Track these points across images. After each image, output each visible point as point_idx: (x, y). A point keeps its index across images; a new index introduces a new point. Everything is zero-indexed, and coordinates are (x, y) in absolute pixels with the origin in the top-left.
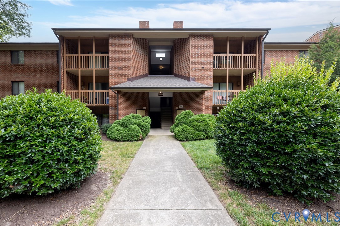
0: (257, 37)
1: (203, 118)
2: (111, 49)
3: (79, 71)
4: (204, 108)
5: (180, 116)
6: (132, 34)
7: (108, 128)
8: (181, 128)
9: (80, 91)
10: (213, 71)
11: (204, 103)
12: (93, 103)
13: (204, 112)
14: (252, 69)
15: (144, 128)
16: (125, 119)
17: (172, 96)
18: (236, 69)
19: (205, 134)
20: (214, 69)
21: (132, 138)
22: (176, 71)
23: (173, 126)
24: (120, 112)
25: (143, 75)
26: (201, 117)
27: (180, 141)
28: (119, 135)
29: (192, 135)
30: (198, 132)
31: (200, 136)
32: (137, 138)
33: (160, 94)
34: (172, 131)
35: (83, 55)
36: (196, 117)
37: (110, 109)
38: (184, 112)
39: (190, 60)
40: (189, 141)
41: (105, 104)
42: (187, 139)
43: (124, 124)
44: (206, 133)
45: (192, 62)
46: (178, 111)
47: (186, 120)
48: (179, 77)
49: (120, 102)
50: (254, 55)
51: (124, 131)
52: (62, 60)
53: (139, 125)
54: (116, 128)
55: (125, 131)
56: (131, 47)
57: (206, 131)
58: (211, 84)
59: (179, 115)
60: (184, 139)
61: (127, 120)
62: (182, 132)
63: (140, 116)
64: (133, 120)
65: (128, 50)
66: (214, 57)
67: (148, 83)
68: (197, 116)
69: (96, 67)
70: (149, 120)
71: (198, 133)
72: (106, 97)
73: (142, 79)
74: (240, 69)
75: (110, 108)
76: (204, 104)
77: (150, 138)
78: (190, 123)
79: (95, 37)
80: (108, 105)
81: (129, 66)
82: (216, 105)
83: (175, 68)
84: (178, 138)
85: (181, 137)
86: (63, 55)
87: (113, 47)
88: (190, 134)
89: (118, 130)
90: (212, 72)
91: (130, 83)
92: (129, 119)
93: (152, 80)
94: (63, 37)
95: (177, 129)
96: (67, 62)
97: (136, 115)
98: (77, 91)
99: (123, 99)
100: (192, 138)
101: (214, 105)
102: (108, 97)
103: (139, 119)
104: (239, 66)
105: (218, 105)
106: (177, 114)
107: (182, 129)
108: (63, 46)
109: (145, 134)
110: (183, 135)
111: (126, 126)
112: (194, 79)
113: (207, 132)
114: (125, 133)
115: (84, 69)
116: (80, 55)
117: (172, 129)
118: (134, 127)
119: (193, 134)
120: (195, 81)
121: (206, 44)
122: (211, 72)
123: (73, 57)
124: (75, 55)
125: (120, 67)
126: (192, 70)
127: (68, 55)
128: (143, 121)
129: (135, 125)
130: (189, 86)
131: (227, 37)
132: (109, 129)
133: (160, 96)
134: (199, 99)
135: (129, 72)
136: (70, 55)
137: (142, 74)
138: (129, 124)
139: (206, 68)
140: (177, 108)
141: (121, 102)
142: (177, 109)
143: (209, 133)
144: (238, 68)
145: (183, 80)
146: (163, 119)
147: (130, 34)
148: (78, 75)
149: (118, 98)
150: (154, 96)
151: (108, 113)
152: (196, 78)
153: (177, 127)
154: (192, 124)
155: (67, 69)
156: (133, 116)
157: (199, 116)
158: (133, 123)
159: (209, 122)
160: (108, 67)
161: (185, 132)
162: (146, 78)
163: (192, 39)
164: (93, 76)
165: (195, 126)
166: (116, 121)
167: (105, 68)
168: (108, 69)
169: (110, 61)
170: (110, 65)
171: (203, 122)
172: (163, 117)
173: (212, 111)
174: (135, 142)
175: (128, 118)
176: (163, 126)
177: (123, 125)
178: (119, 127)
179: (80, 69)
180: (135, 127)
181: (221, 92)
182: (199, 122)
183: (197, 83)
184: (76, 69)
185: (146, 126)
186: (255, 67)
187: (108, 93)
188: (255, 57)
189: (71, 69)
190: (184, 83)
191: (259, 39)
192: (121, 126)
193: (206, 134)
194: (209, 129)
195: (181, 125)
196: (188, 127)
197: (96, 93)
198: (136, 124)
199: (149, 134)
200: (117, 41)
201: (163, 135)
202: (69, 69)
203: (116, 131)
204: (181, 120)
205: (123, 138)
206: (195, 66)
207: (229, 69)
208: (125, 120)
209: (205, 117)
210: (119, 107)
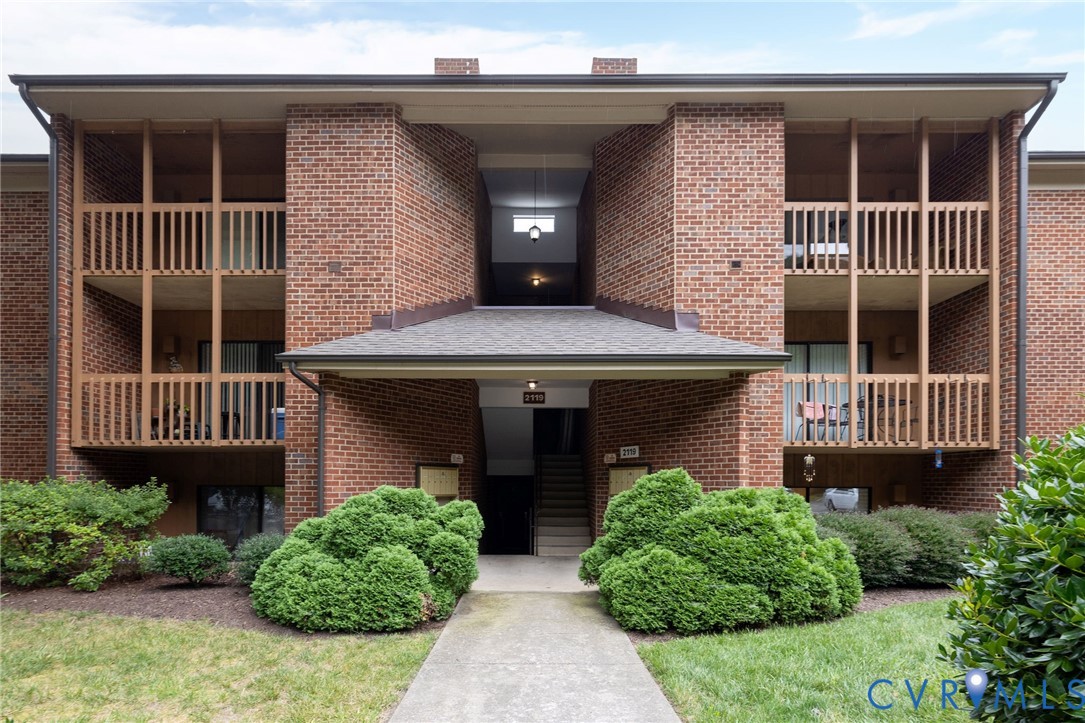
0: (992, 119)
1: (752, 510)
2: (292, 175)
3: (146, 286)
4: (744, 459)
5: (632, 498)
6: (398, 106)
7: (260, 557)
8: (637, 563)
9: (148, 377)
10: (782, 281)
11: (744, 436)
12: (208, 436)
13: (744, 478)
14: (972, 272)
15: (446, 561)
16: (347, 515)
17: (587, 406)
18: (892, 272)
19: (766, 599)
20: (788, 272)
21: (379, 615)
22: (602, 286)
23: (592, 550)
24: (331, 478)
25: (451, 300)
26: (741, 506)
27: (634, 631)
28: (311, 602)
29: (695, 605)
30: (728, 587)
31: (742, 609)
32: (407, 616)
33: (530, 393)
34: (590, 576)
35: (162, 208)
36: (710, 503)
37: (289, 465)
38: (650, 480)
39: (675, 226)
40: (681, 635)
41: (269, 436)
42: (670, 624)
43: (339, 541)
44: (770, 592)
45: (683, 237)
46: (614, 474)
47: (664, 519)
48: (620, 314)
49: (331, 429)
50: (980, 206)
51: (339, 580)
52: (66, 229)
53: (419, 545)
54: (296, 562)
55: (344, 580)
56: (390, 165)
57: (771, 581)
58: (775, 344)
59: (627, 493)
60: (655, 624)
61: (356, 521)
62: (643, 584)
63: (427, 496)
64: (390, 518)
65: (375, 181)
66: (788, 215)
67: (472, 339)
68: (722, 501)
69: (224, 264)
70: (472, 518)
71: (730, 594)
72: (269, 406)
73: (445, 321)
74: (914, 272)
75: (290, 458)
76: (745, 442)
77: (478, 614)
78: (686, 535)
79: (220, 122)
80: (280, 443)
81: (382, 255)
82: (798, 444)
83: (600, 270)
84: (621, 614)
85: (640, 610)
86: (71, 205)
87: (303, 165)
88: (688, 599)
89: (305, 574)
90: (780, 284)
91: (382, 337)
92: (369, 516)
93: (493, 325)
94: (73, 122)
95: (616, 566)
96: (87, 243)
97: (405, 492)
98: (133, 378)
99: (346, 414)
100: (699, 618)
101: (788, 444)
102: (281, 404)
103: (421, 517)
104: (910, 257)
105: (809, 444)
106: (612, 486)
107: (646, 570)
108: (72, 163)
109: (449, 592)
110: (649, 601)
111: (352, 553)
112: (695, 322)
113: (778, 585)
114: (342, 586)
115: (167, 273)
116: (148, 207)
117: (588, 566)
118: (390, 555)
119: (706, 598)
120: (699, 328)
121: (750, 152)
122: (773, 284)
123: (119, 216)
124: (125, 208)
125: (340, 264)
126: (685, 275)
127: (93, 208)
128: (442, 523)
129: (399, 547)
130: (670, 350)
131: (850, 122)
132: (264, 568)
133: (530, 402)
134: (719, 414)
135: (383, 285)
136: (104, 208)
137: (447, 297)
138: (368, 538)
139: (750, 265)
140: (610, 458)
141: (340, 430)
142: (612, 466)
143: (786, 595)
144: (904, 266)
145: (638, 325)
146: (545, 510)
147: (387, 104)
148: (141, 300)
149: (322, 408)
150: (504, 402)
151: (280, 482)
152: (703, 312)
153: (614, 559)
154: (699, 544)
155: (87, 273)
156: (387, 500)
157: (732, 501)
158: (385, 537)
159: (784, 532)
160: (282, 265)
161: (660, 588)
162: (465, 316)
163: (682, 128)
164: (211, 311)
165: (713, 553)
166: (302, 526)
167: (270, 266)
168: (280, 272)
169: (290, 231)
170: (290, 252)
171: (757, 530)
172: (545, 501)
173: (779, 473)
174: (396, 635)
175: (362, 508)
176: (544, 541)
177: (338, 546)
178: (316, 554)
179: (148, 274)
180: (394, 559)
181: (824, 382)
182: (732, 533)
183: (710, 337)
184: (129, 273)
185: (456, 552)
186: (986, 264)
187: (281, 386)
188: (986, 215)
189: (108, 273)
190: (644, 339)
191: (1000, 131)
192: (324, 551)
193: (774, 595)
194: (786, 569)
195: (637, 547)
196: (674, 556)
197: (224, 386)
198: (402, 540)
199: (475, 586)
200: (321, 136)
201: (542, 594)
202: (97, 273)
203: (297, 577)
204: (638, 519)
205: (329, 615)
206: (698, 256)
207: (861, 272)
208: (347, 522)
209: (763, 505)
210: (330, 453)
